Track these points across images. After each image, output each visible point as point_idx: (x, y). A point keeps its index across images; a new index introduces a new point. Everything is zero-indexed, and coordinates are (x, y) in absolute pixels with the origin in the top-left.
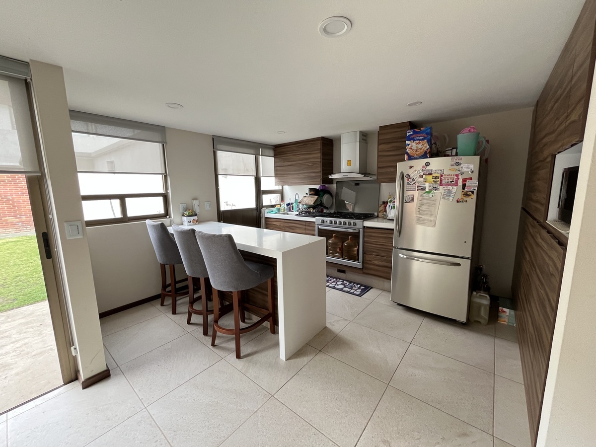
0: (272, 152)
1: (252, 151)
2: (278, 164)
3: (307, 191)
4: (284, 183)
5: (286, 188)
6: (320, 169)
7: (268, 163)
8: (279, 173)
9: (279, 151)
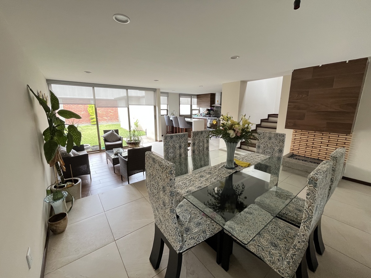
0: (196, 97)
1: (190, 97)
2: (198, 101)
3: (206, 110)
4: (200, 107)
5: (201, 108)
6: (210, 103)
7: (195, 100)
8: (199, 104)
9: (199, 96)
